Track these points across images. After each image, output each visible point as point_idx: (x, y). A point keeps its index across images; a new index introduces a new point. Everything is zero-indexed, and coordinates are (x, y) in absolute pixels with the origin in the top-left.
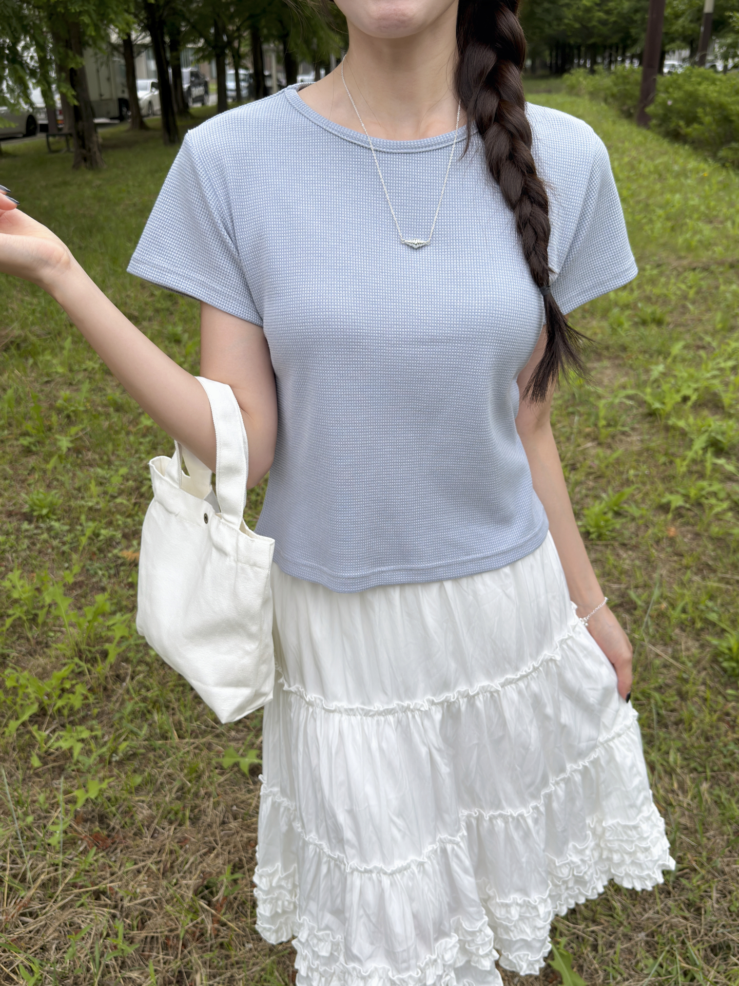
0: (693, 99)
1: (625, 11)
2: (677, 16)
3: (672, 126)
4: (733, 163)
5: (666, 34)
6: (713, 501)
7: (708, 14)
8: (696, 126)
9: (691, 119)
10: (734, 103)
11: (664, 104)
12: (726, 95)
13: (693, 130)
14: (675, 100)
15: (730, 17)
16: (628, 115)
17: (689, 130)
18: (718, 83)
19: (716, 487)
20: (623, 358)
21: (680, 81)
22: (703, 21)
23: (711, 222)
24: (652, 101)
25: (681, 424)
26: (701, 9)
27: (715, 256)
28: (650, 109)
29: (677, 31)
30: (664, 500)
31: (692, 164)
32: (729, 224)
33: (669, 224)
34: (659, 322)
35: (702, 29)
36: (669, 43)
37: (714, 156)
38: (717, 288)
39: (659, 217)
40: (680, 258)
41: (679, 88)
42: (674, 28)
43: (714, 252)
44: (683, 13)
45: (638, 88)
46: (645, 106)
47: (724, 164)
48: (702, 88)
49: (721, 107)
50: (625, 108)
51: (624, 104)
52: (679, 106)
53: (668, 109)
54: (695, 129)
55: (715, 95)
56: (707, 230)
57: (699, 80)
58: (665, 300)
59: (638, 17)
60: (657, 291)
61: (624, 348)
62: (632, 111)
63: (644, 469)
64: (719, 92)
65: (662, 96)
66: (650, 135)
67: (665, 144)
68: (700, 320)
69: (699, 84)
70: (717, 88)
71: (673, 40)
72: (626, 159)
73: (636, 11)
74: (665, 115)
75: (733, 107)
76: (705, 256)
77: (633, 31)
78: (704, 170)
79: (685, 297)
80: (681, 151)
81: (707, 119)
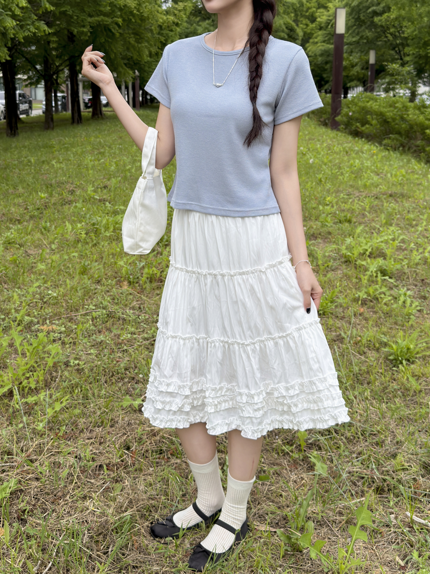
0: (365, 111)
1: (319, 63)
2: (353, 66)
3: (353, 128)
4: (391, 147)
5: (347, 76)
6: (383, 296)
7: (372, 65)
8: (367, 126)
9: (364, 122)
10: (389, 111)
11: (347, 115)
12: (384, 107)
13: (365, 129)
14: (354, 112)
15: (387, 66)
16: (325, 124)
17: (363, 128)
18: (378, 101)
19: (384, 289)
20: (329, 239)
21: (356, 100)
22: (369, 69)
23: (378, 175)
24: (339, 114)
25: (364, 263)
26: (367, 62)
27: (381, 190)
28: (338, 118)
29: (354, 75)
30: (357, 296)
31: (366, 147)
32: (389, 175)
33: (353, 176)
34: (349, 221)
35: (369, 73)
36: (349, 82)
37: (380, 144)
38: (383, 205)
39: (347, 172)
40: (361, 192)
41: (356, 105)
42: (351, 73)
43: (380, 189)
44: (356, 65)
45: (330, 107)
46: (335, 116)
47: (386, 148)
48: (369, 104)
49: (381, 114)
50: (322, 120)
51: (321, 117)
52: (357, 115)
53: (350, 118)
54: (367, 128)
55: (377, 107)
56: (376, 178)
57: (367, 100)
58: (352, 211)
59: (328, 66)
60: (347, 206)
61: (330, 233)
62: (327, 121)
63: (345, 283)
64: (380, 106)
65: (345, 110)
66: (340, 134)
67: (350, 138)
68: (373, 220)
69: (368, 102)
70: (378, 104)
71: (352, 80)
72: (325, 145)
73: (327, 63)
74: (349, 122)
75: (388, 114)
76: (375, 191)
77: (325, 76)
78: (374, 150)
79: (364, 209)
80: (360, 142)
81: (374, 122)
